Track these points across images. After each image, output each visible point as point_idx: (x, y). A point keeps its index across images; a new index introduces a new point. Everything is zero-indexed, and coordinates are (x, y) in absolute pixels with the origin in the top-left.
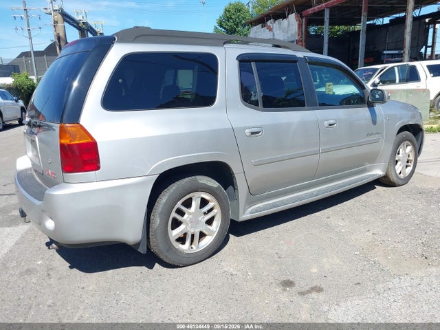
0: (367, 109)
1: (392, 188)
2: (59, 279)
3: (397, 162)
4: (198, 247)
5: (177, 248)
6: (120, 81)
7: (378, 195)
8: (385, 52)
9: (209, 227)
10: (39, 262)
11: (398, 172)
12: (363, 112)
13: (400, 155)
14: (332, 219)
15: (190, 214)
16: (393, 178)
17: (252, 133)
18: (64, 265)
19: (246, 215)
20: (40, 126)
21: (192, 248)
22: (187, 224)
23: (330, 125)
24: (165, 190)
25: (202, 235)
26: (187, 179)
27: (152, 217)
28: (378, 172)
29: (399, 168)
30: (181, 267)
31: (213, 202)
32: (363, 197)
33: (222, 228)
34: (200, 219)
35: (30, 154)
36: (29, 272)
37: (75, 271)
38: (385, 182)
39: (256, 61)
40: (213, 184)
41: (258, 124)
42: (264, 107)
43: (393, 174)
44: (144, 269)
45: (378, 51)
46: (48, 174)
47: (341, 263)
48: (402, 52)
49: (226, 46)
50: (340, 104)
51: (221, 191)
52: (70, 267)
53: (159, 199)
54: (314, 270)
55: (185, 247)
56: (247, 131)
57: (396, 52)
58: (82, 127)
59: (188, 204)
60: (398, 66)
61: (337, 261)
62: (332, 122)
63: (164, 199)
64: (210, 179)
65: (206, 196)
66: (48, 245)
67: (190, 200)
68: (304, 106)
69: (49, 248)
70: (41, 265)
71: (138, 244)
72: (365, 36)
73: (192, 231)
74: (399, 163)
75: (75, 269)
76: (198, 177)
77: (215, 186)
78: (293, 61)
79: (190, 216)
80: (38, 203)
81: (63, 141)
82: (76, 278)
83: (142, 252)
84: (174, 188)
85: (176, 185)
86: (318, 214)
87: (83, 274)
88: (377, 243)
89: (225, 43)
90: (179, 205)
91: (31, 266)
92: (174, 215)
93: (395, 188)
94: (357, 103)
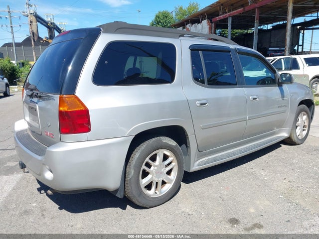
0: (278, 87)
1: (293, 146)
2: (52, 218)
3: (297, 127)
4: (161, 193)
5: (146, 193)
6: (106, 62)
7: (284, 151)
8: (270, 49)
9: (169, 176)
10: (34, 204)
11: (298, 135)
12: (275, 90)
13: (299, 122)
14: (255, 169)
15: (155, 166)
16: (294, 139)
17: (201, 104)
18: (54, 207)
19: (195, 167)
20: (40, 97)
21: (156, 193)
22: (153, 174)
23: (254, 99)
24: (138, 148)
25: (164, 183)
26: (154, 139)
27: (127, 169)
28: (284, 135)
29: (298, 131)
30: (148, 208)
31: (172, 157)
32: (274, 153)
33: (178, 177)
34: (162, 170)
35: (28, 118)
36: (26, 212)
37: (64, 211)
38: (289, 142)
39: (202, 50)
40: (173, 143)
41: (205, 98)
42: (208, 84)
43: (295, 135)
44: (119, 209)
45: (265, 48)
46: (47, 135)
47: (271, 204)
48: (284, 49)
49: (181, 38)
50: (257, 84)
51: (178, 148)
52: (59, 208)
53: (133, 155)
54: (252, 210)
55: (151, 193)
56: (198, 103)
57: (278, 49)
58: (77, 98)
59: (154, 159)
60: (283, 58)
61: (267, 203)
62: (255, 97)
63: (137, 154)
64: (170, 139)
65: (167, 153)
66: (39, 190)
67: (155, 155)
68: (236, 84)
69: (40, 193)
70: (36, 207)
71: (117, 191)
72: (257, 37)
73: (157, 180)
74: (298, 128)
75: (64, 210)
76: (161, 137)
77: (174, 145)
78: (227, 51)
79: (156, 168)
80: (39, 158)
81: (61, 109)
82: (65, 217)
83: (120, 197)
84: (144, 146)
85: (146, 144)
86: (244, 166)
87: (70, 214)
88: (293, 188)
89: (180, 36)
90: (147, 160)
91: (28, 208)
92: (144, 167)
93: (295, 146)
94: (270, 84)
